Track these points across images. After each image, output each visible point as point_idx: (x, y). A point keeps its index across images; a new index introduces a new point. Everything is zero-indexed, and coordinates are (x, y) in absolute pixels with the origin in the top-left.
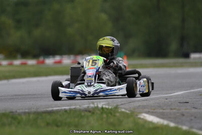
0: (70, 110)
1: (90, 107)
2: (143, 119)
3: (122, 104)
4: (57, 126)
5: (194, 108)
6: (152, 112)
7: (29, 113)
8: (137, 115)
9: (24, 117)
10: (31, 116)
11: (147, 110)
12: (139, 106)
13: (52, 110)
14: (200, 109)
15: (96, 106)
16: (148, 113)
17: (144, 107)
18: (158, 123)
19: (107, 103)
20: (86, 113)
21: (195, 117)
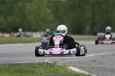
0: (29, 63)
1: (40, 62)
2: (70, 70)
3: (58, 61)
4: (22, 72)
5: (99, 64)
6: (76, 66)
7: (6, 65)
8: (67, 67)
9: (3, 67)
10: (7, 66)
11: (73, 65)
12: (68, 62)
13: (19, 63)
14: (103, 65)
15: (44, 61)
16: (73, 66)
17: (71, 63)
18: (79, 72)
19: (50, 60)
20: (38, 65)
21: (100, 69)
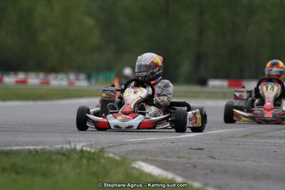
0: (36, 151)
1: (64, 149)
2: (138, 169)
3: (110, 147)
4: (17, 173)
5: (211, 157)
6: (152, 161)
8: (129, 164)
11: (145, 157)
12: (134, 151)
13: (11, 150)
14: (219, 159)
15: (73, 147)
16: (145, 161)
17: (141, 152)
18: (159, 176)
19: (89, 143)
20: (58, 156)
21: (212, 171)
